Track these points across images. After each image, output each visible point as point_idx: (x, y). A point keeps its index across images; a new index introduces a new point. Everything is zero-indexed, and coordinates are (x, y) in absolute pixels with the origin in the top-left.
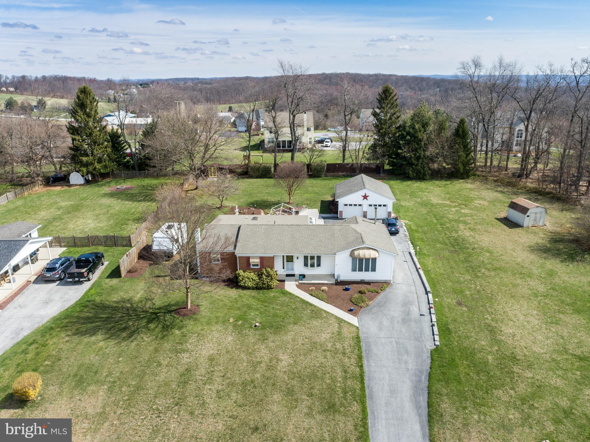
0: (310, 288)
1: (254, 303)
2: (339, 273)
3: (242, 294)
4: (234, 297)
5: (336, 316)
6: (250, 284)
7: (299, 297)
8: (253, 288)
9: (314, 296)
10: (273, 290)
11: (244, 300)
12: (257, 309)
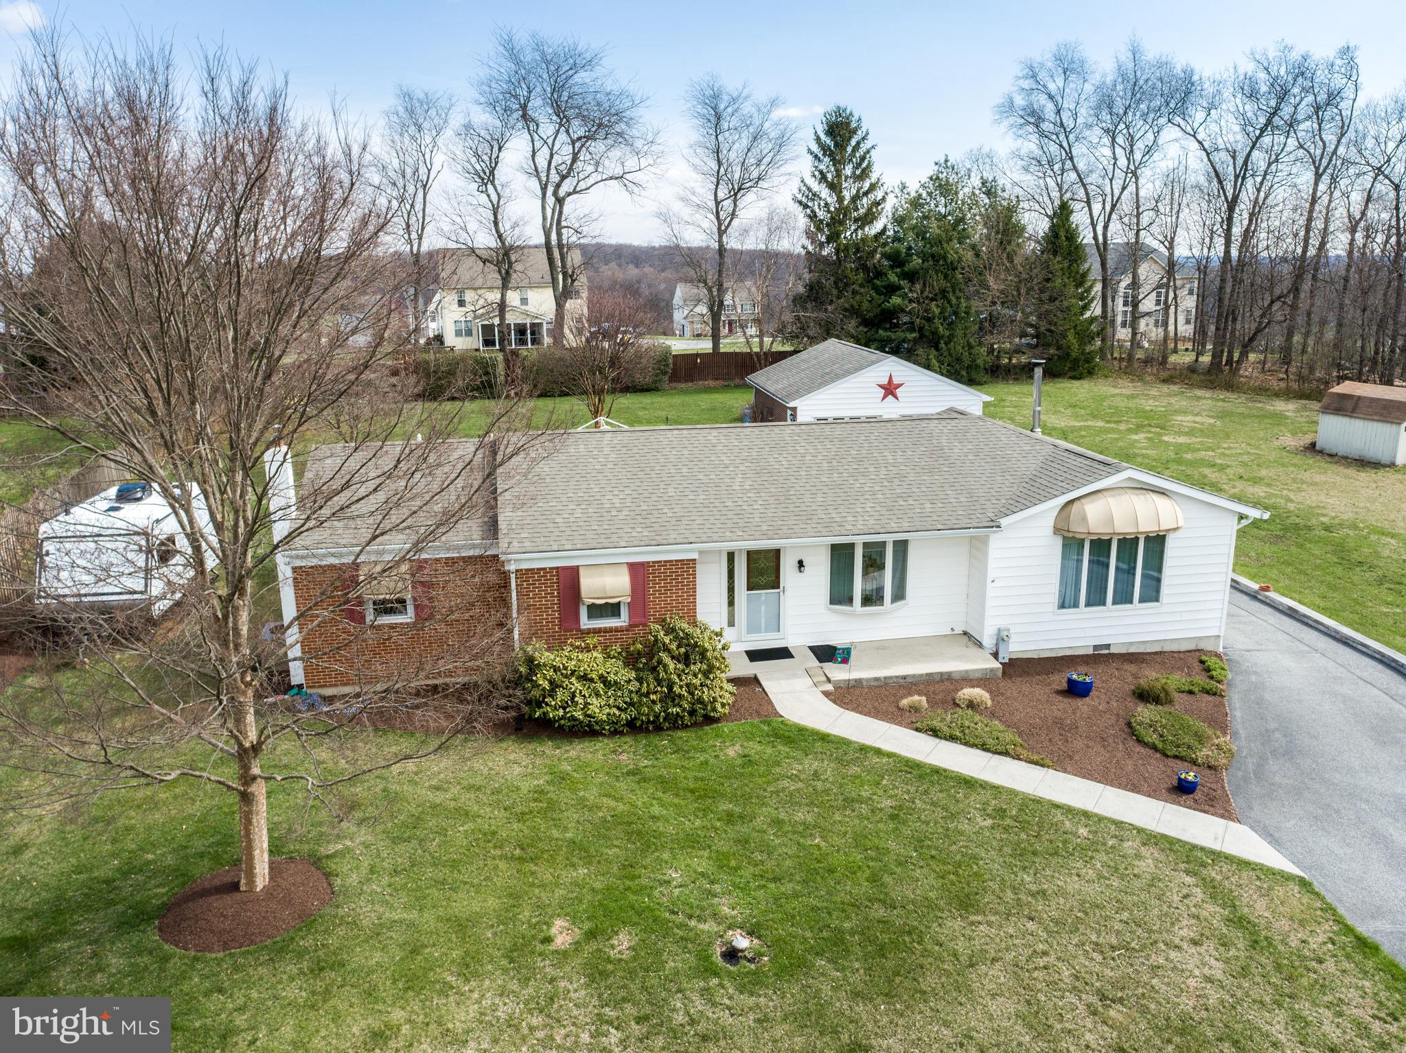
0: (905, 702)
1: (656, 810)
2: (1002, 623)
3: (566, 767)
4: (525, 786)
5: (1140, 830)
6: (599, 708)
7: (878, 752)
8: (616, 730)
9: (952, 738)
10: (725, 727)
11: (591, 795)
12: (692, 842)
